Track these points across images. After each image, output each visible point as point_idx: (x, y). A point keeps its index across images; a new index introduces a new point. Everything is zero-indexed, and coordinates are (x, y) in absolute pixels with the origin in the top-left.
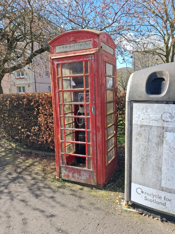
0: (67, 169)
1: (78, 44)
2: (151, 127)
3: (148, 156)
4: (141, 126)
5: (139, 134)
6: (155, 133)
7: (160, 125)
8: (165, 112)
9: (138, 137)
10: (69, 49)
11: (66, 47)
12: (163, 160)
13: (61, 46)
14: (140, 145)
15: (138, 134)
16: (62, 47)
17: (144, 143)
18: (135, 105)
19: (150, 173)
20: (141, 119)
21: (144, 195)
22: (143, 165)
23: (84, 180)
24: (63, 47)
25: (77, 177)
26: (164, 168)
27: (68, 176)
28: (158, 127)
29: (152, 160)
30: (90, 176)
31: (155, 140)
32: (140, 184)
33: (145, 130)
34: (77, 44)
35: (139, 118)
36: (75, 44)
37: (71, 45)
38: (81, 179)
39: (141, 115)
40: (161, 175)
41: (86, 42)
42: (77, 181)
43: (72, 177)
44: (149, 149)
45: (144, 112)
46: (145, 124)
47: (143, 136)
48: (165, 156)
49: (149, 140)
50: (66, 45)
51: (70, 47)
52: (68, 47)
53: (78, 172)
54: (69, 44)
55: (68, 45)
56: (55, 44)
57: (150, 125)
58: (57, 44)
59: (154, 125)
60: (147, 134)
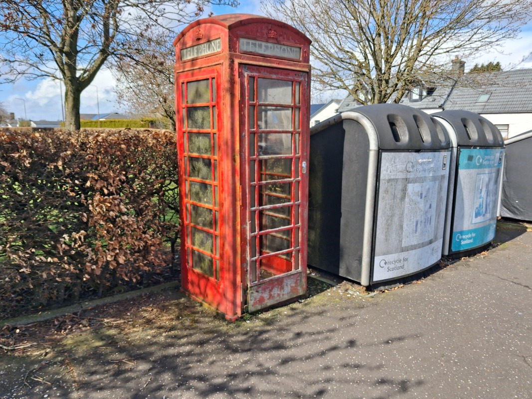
0: (260, 287)
1: (281, 48)
2: (397, 179)
3: (392, 216)
4: (389, 181)
5: (387, 191)
6: (400, 186)
7: (404, 177)
8: (408, 162)
9: (385, 195)
10: (265, 51)
11: (260, 46)
12: (405, 216)
13: (251, 41)
14: (386, 204)
15: (385, 191)
16: (252, 44)
17: (390, 201)
18: (384, 155)
19: (394, 236)
20: (389, 171)
21: (386, 266)
22: (388, 229)
24: (255, 45)
25: (276, 295)
26: (405, 226)
27: (262, 300)
28: (403, 179)
29: (396, 219)
31: (399, 195)
32: (384, 254)
33: (392, 185)
34: (279, 46)
35: (387, 171)
36: (275, 45)
37: (270, 45)
38: (283, 295)
39: (389, 167)
40: (402, 233)
41: (293, 48)
44: (394, 207)
45: (393, 162)
46: (392, 177)
47: (389, 193)
48: (406, 212)
49: (394, 197)
53: (279, 284)
56: (239, 33)
57: (397, 178)
58: (242, 33)
59: (400, 177)
60: (393, 190)
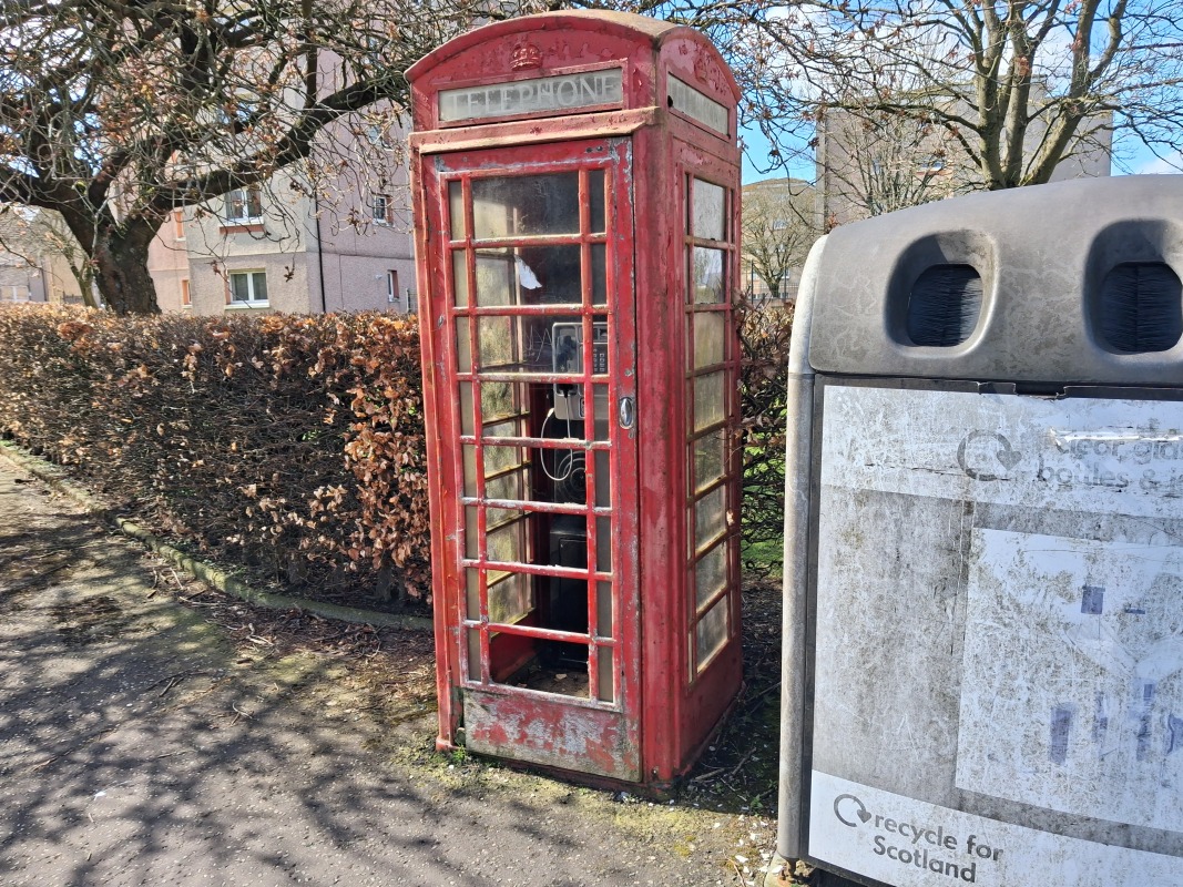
0: (491, 700)
1: (556, 86)
2: (909, 501)
3: (894, 642)
4: (863, 497)
5: (853, 536)
6: (929, 530)
7: (953, 491)
9: (845, 549)
10: (508, 108)
11: (495, 97)
12: (967, 662)
13: (469, 93)
14: (854, 587)
15: (846, 536)
16: (475, 97)
17: (876, 580)
18: (832, 393)
19: (903, 726)
20: (860, 461)
21: (870, 830)
22: (870, 686)
23: (577, 755)
24: (480, 98)
25: (540, 742)
26: (968, 701)
27: (497, 735)
28: (943, 501)
29: (914, 659)
30: (606, 735)
31: (929, 566)
32: (854, 777)
33: (879, 515)
34: (550, 83)
35: (851, 458)
36: (539, 84)
37: (521, 87)
38: (562, 751)
39: (860, 442)
40: (954, 731)
41: (596, 77)
42: (540, 761)
43: (516, 741)
44: (901, 610)
45: (878, 427)
46: (881, 486)
47: (869, 544)
48: (973, 644)
49: (898, 565)
50: (493, 89)
51: (514, 95)
52: (504, 98)
53: (548, 719)
54: (511, 81)
55: (504, 89)
56: (436, 83)
57: (906, 490)
58: (446, 80)
59: (923, 492)
60: (890, 537)
